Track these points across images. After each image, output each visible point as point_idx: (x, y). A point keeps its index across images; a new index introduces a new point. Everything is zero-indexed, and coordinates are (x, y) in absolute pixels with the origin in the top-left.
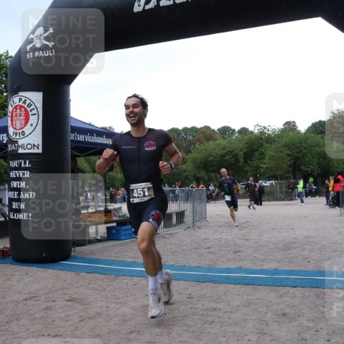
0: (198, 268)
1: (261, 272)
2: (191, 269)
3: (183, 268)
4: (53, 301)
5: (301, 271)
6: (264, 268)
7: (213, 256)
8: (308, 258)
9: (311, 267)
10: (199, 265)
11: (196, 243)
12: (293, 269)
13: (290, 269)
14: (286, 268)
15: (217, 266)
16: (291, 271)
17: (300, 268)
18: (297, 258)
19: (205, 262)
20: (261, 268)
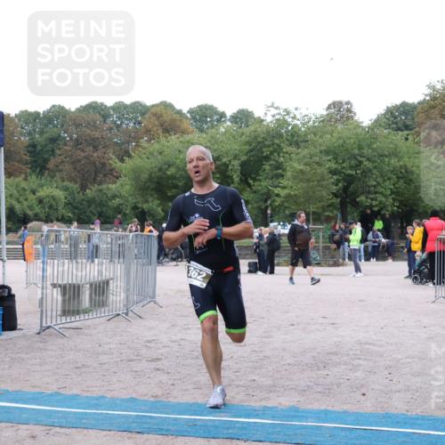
0: (131, 403)
1: (263, 413)
2: (114, 404)
3: (98, 402)
5: (345, 412)
6: (270, 405)
7: (164, 378)
8: (362, 386)
9: (368, 406)
10: (134, 396)
11: (129, 348)
12: (330, 408)
13: (323, 408)
14: (316, 406)
15: (171, 400)
16: (326, 412)
17: (345, 408)
18: (339, 385)
19: (147, 389)
20: (264, 403)
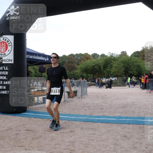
0: (85, 116)
1: (113, 117)
2: (81, 116)
3: (78, 116)
4: (20, 131)
5: (131, 117)
6: (115, 116)
7: (91, 110)
8: (134, 111)
9: (136, 115)
10: (85, 114)
11: (83, 104)
12: (128, 116)
13: (126, 116)
14: (124, 116)
15: (93, 115)
16: (127, 117)
17: (131, 116)
18: (129, 111)
19: (88, 113)
20: (113, 115)
